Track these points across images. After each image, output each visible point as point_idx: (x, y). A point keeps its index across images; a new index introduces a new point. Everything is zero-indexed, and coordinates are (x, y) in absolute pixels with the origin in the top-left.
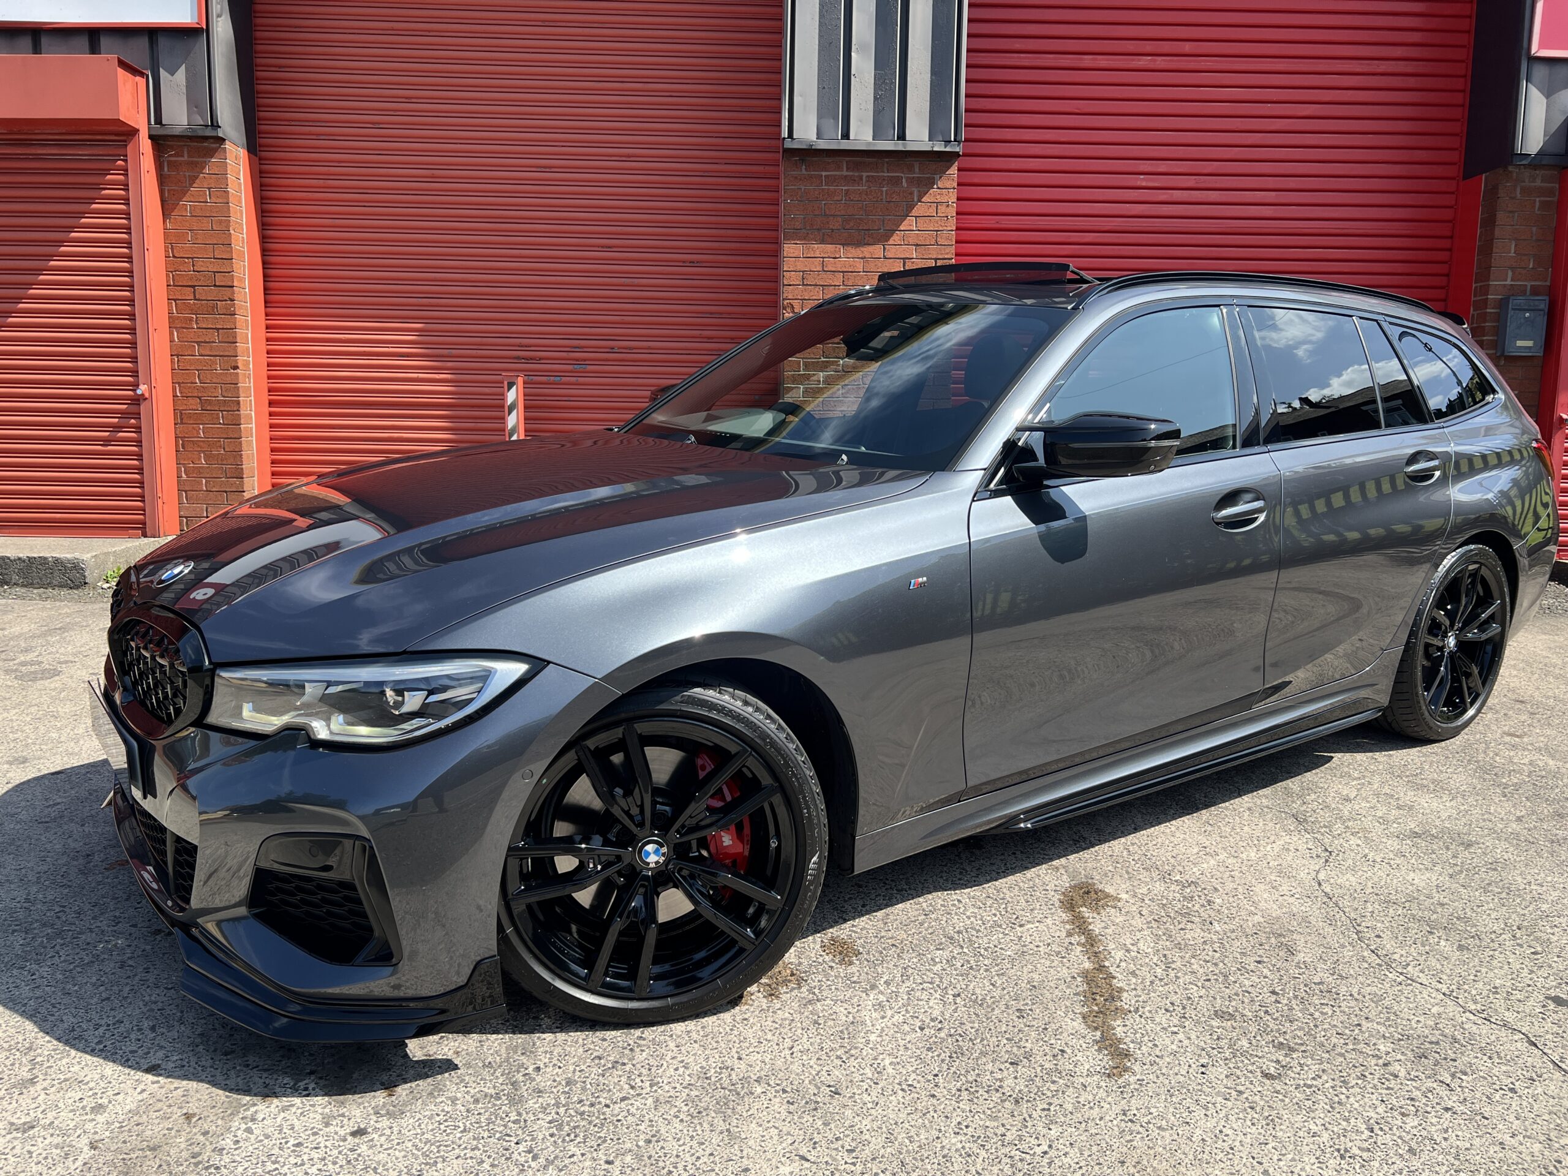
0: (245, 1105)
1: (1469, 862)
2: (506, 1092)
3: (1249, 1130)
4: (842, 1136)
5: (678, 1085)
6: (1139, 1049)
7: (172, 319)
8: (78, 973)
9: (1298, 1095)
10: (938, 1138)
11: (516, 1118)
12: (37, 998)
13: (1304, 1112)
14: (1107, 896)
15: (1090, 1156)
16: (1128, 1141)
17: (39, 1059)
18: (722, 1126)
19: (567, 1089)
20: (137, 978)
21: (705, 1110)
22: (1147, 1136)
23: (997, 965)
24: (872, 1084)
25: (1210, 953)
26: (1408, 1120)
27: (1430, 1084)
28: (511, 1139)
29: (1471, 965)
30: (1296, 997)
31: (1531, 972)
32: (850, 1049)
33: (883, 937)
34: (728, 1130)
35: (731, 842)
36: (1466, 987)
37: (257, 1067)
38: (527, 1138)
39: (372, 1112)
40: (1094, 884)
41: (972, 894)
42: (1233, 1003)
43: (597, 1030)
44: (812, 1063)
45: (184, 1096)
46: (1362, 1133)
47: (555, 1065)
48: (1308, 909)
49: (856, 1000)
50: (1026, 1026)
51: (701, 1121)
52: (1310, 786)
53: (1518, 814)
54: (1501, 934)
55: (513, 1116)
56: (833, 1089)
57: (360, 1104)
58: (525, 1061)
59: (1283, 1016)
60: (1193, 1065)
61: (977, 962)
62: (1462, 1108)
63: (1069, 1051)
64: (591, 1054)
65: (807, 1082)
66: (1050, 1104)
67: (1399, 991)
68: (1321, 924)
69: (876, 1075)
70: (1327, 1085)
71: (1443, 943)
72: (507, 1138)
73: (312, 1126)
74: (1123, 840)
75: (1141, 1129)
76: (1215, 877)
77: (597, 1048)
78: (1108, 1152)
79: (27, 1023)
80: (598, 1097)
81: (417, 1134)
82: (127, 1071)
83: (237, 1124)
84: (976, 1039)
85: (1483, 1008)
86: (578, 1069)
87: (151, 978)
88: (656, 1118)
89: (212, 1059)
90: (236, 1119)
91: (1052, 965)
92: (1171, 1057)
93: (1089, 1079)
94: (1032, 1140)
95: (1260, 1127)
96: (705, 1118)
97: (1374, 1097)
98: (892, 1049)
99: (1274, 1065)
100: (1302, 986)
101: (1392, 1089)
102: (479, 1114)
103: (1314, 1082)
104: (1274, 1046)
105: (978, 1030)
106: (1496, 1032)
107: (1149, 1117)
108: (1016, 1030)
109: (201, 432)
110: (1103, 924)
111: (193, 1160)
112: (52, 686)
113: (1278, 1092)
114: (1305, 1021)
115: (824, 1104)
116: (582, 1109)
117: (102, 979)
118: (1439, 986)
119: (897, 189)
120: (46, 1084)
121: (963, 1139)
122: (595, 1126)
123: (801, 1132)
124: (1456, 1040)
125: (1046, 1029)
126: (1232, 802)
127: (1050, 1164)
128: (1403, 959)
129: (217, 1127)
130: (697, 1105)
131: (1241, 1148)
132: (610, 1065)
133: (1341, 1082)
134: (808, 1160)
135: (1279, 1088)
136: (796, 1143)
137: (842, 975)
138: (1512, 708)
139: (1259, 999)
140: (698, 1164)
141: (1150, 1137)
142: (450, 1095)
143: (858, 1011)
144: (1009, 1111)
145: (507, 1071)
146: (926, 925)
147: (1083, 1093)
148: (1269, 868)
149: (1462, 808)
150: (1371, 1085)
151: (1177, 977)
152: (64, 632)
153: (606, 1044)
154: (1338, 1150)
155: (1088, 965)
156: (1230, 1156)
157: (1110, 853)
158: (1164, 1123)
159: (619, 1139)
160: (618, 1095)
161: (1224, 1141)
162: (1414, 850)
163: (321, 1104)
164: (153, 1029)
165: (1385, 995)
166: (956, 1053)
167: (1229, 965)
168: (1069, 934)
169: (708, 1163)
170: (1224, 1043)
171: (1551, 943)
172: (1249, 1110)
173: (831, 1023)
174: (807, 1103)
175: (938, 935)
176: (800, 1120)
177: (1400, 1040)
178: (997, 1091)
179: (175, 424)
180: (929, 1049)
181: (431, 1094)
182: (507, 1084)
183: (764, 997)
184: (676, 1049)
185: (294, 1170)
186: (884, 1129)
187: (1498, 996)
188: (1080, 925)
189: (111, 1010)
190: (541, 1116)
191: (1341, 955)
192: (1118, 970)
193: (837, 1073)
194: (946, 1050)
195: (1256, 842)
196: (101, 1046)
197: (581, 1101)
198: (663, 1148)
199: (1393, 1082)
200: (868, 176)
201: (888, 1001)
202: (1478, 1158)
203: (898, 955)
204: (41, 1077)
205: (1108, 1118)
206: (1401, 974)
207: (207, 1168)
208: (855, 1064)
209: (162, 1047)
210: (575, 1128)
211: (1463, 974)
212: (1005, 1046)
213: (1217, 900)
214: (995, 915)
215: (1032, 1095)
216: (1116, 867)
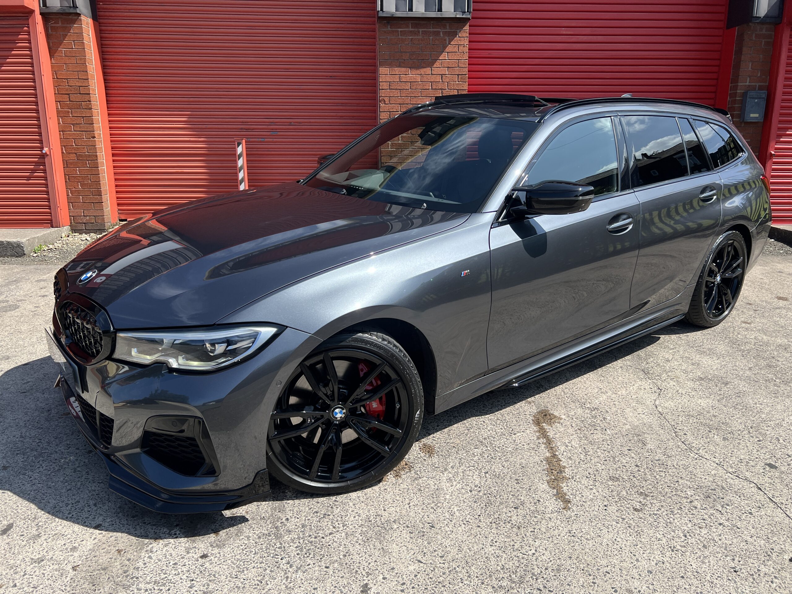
0: (146, 544)
1: (727, 393)
2: (273, 532)
3: (629, 539)
4: (437, 549)
5: (356, 526)
6: (575, 498)
7: (58, 112)
8: (53, 476)
9: (651, 519)
10: (483, 548)
11: (280, 546)
12: (34, 490)
13: (654, 528)
14: (555, 417)
15: (555, 555)
16: (572, 547)
17: (40, 524)
18: (379, 546)
19: (302, 530)
20: (84, 477)
21: (370, 538)
22: (581, 543)
23: (504, 456)
24: (449, 521)
25: (606, 446)
26: (702, 530)
27: (712, 511)
28: (279, 557)
29: (729, 448)
30: (647, 468)
31: (758, 451)
32: (437, 503)
33: (448, 443)
34: (382, 548)
35: (377, 406)
36: (727, 460)
37: (150, 523)
38: (286, 556)
39: (209, 545)
40: (549, 410)
41: (490, 418)
42: (618, 472)
43: (314, 498)
44: (420, 511)
45: (115, 540)
46: (681, 538)
47: (295, 517)
48: (652, 421)
49: (438, 477)
50: (521, 488)
51: (369, 544)
52: (650, 354)
53: (750, 366)
54: (743, 431)
55: (278, 545)
56: (431, 525)
57: (203, 541)
58: (281, 515)
59: (641, 478)
60: (601, 506)
61: (495, 454)
62: (727, 523)
63: (542, 500)
64: (313, 510)
65: (418, 521)
66: (534, 529)
67: (696, 463)
68: (658, 428)
69: (451, 517)
70: (664, 514)
71: (716, 437)
72: (277, 557)
73: (181, 554)
74: (561, 386)
75: (578, 540)
76: (606, 405)
77: (315, 507)
78: (563, 553)
79: (31, 504)
80: (318, 533)
81: (232, 556)
82: (86, 528)
83: (144, 554)
84: (497, 496)
85: (736, 470)
86: (307, 518)
87: (90, 477)
88: (347, 543)
89: (127, 520)
90: (143, 552)
91: (531, 455)
92: (590, 502)
93: (552, 515)
94: (527, 547)
95: (633, 537)
96: (371, 542)
97: (686, 519)
98: (458, 502)
99: (639, 504)
100: (650, 462)
101: (694, 514)
102: (262, 544)
103: (658, 512)
104: (638, 494)
105: (497, 491)
106: (742, 483)
107: (581, 534)
108: (516, 490)
109: (78, 171)
110: (554, 432)
111: (124, 574)
112: (16, 314)
113: (641, 518)
114: (652, 480)
115: (427, 533)
116: (311, 540)
117: (66, 479)
118: (715, 460)
119: (437, 38)
120: (46, 537)
121: (495, 548)
122: (318, 548)
123: (418, 548)
124: (723, 488)
125: (530, 489)
126: (612, 363)
127: (536, 559)
128: (697, 446)
129: (134, 556)
130: (366, 536)
131: (625, 548)
132: (322, 516)
133: (671, 511)
134: (422, 563)
135: (641, 516)
136: (416, 554)
137: (430, 464)
138: (745, 308)
139: (630, 469)
140: (369, 566)
141: (582, 544)
142: (246, 535)
143: (440, 483)
144: (515, 533)
145: (272, 521)
146: (469, 435)
147: (550, 522)
148: (632, 399)
149: (723, 363)
150: (684, 513)
151: (591, 460)
152: (17, 283)
153: (319, 505)
154: (671, 547)
155: (548, 454)
156: (620, 552)
157: (555, 393)
158: (589, 536)
159: (330, 555)
160: (328, 532)
161: (617, 545)
162: (701, 387)
163: (183, 542)
164: (95, 505)
165: (689, 465)
166: (488, 503)
167: (615, 452)
168: (538, 438)
169: (374, 566)
170: (615, 493)
171: (767, 435)
172: (628, 528)
173: (427, 490)
174: (419, 532)
175: (475, 441)
176: (417, 542)
177: (697, 489)
178: (509, 522)
179: (64, 168)
180: (475, 502)
181: (237, 534)
182: (273, 528)
183: (394, 477)
184: (353, 506)
185: (175, 577)
186: (457, 545)
187: (742, 464)
188: (543, 433)
189: (73, 495)
190: (292, 544)
191: (668, 445)
192: (562, 456)
193: (432, 516)
194: (483, 502)
195: (625, 385)
196: (71, 515)
197: (310, 536)
198: (352, 559)
199: (695, 511)
200: (422, 31)
201: (453, 477)
202: (735, 549)
203: (457, 452)
204: (43, 533)
205: (562, 535)
206: (697, 454)
207: (132, 578)
208: (440, 511)
209: (101, 515)
210: (309, 550)
211: (725, 453)
212: (511, 499)
213: (608, 418)
214: (501, 429)
215: (526, 524)
216: (558, 401)
